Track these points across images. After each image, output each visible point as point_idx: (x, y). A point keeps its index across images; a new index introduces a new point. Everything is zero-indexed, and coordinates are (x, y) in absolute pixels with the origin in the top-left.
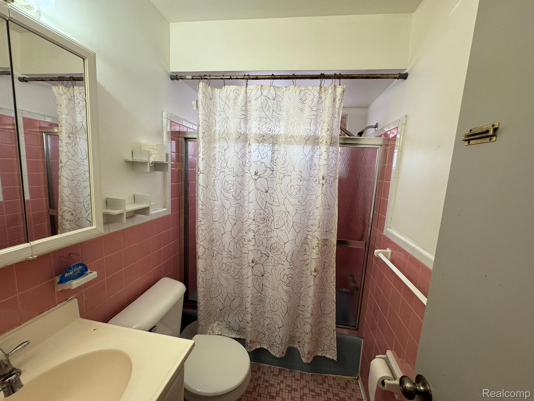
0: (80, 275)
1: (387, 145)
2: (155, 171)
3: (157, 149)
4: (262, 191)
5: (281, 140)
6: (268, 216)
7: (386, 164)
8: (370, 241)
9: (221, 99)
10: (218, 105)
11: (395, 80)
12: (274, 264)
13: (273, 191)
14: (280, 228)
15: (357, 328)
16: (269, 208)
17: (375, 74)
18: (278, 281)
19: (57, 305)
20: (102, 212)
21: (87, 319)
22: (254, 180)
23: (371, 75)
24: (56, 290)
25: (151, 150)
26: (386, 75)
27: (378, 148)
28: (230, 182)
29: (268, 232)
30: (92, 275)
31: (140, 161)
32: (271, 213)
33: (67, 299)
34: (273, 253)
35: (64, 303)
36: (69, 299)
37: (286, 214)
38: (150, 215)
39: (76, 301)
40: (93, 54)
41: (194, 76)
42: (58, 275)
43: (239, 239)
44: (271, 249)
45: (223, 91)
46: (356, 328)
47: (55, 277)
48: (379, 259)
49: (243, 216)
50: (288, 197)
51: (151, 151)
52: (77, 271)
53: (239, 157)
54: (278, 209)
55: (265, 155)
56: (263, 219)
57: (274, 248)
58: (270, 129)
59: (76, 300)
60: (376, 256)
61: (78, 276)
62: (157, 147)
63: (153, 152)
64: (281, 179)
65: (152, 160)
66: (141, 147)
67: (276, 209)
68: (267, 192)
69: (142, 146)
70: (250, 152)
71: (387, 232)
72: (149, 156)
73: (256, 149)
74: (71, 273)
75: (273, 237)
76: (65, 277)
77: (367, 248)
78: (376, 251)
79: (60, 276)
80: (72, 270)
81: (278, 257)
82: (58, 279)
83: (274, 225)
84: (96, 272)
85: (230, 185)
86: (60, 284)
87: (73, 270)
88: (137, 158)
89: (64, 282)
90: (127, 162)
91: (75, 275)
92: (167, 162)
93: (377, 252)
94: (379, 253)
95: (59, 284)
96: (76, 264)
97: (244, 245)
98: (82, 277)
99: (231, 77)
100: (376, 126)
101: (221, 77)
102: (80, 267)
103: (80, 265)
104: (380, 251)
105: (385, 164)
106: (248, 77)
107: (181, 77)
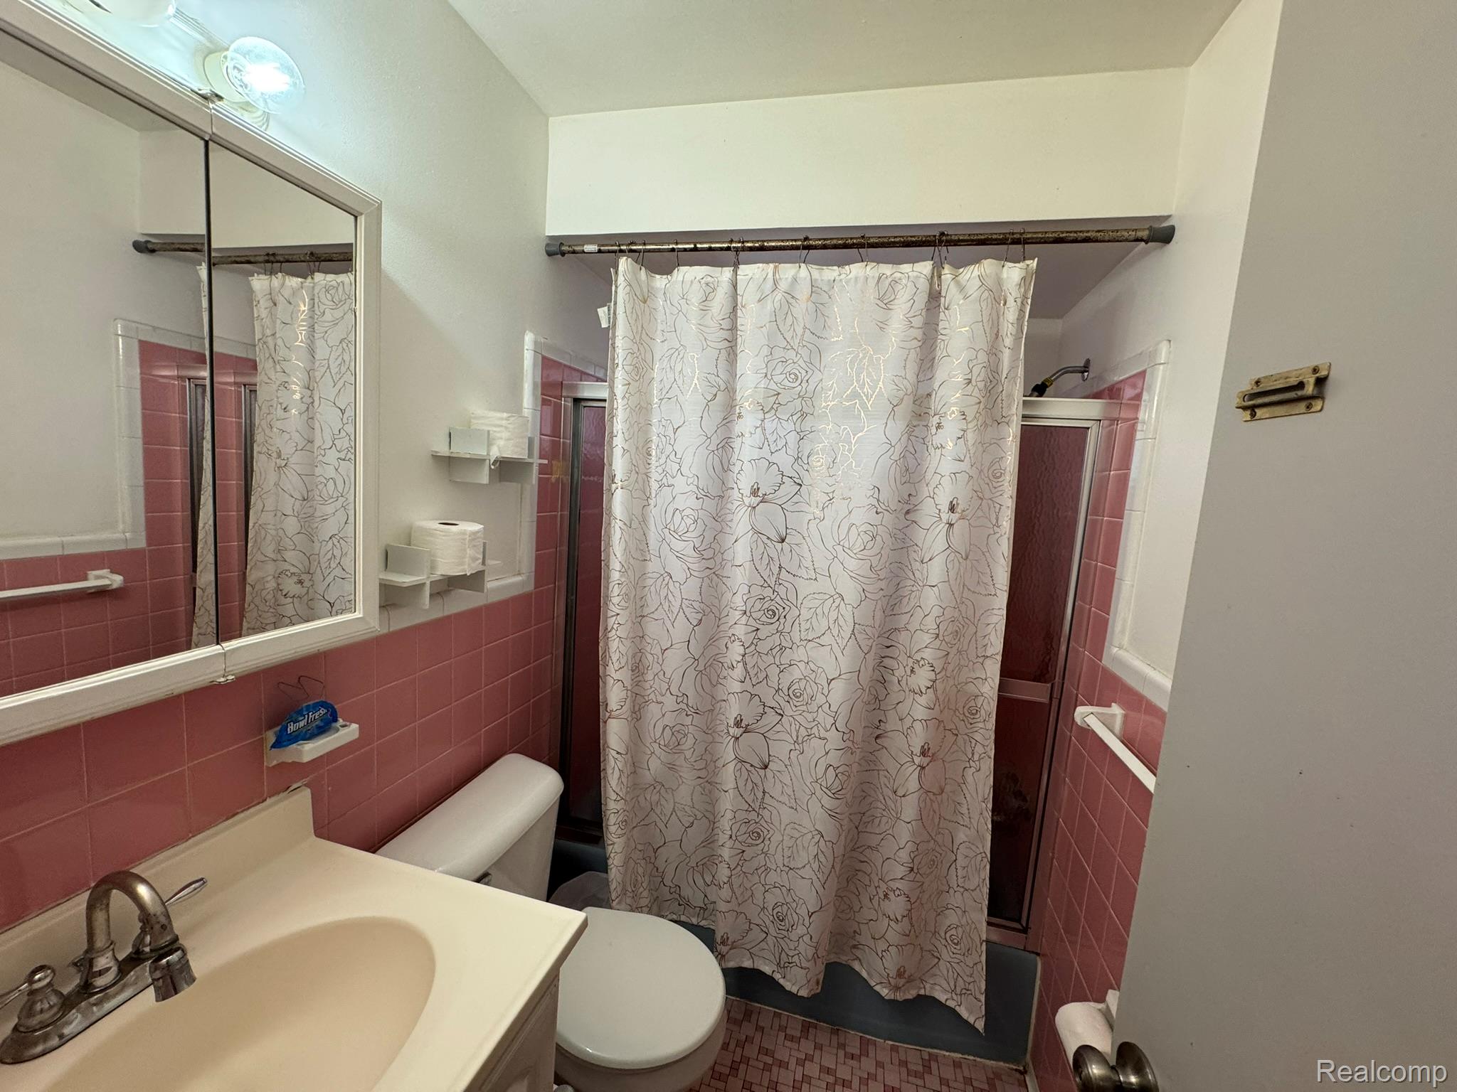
0: (322, 730)
1: (1113, 420)
2: (500, 481)
3: (509, 426)
4: (768, 538)
5: (824, 404)
6: (785, 606)
7: (1112, 473)
8: (1063, 683)
9: (668, 302)
10: (660, 316)
11: (1138, 245)
12: (797, 737)
13: (799, 539)
14: (817, 640)
15: (1024, 925)
16: (786, 584)
17: (1081, 232)
18: (808, 784)
19: (266, 800)
20: (378, 580)
21: (329, 840)
22: (749, 507)
23: (1071, 232)
24: (265, 764)
25: (495, 429)
26: (1111, 233)
27: (1088, 428)
28: (688, 512)
29: (784, 649)
30: (347, 733)
31: (468, 456)
32: (792, 597)
33: (288, 788)
34: (796, 707)
35: (282, 795)
36: (292, 788)
37: (834, 602)
38: (485, 591)
39: (306, 795)
40: (377, 205)
41: (603, 246)
42: (270, 728)
43: (709, 664)
44: (789, 695)
45: (674, 278)
46: (1022, 925)
47: (265, 731)
48: (1087, 733)
49: (719, 602)
50: (841, 555)
51: (495, 431)
52: (314, 719)
53: (713, 447)
54: (814, 587)
55: (781, 443)
56: (770, 613)
57: (798, 694)
58: (796, 375)
59: (309, 790)
60: (1079, 724)
61: (316, 732)
62: (509, 422)
63: (498, 435)
64: (823, 509)
65: (495, 453)
66: (470, 422)
67: (805, 588)
68: (783, 541)
69: (472, 420)
70: (740, 434)
71: (1115, 659)
72: (490, 445)
73: (758, 427)
74: (302, 724)
75: (797, 663)
76: (289, 732)
77: (1055, 702)
78: (1080, 710)
79: (278, 728)
80: (304, 716)
81: (810, 717)
82: (271, 737)
83: (800, 631)
84: (357, 726)
85: (689, 521)
86: (276, 749)
87: (306, 716)
88: (462, 449)
89: (285, 743)
90: (437, 458)
91: (309, 730)
92: (530, 460)
93: (1082, 713)
94: (1086, 715)
95: (274, 748)
96: (314, 704)
97: (719, 680)
98: (323, 736)
99: (695, 245)
100: (1085, 367)
101: (671, 247)
102: (323, 711)
103: (323, 704)
104: (1091, 711)
105: (1107, 473)
106: (739, 245)
107: (570, 249)
